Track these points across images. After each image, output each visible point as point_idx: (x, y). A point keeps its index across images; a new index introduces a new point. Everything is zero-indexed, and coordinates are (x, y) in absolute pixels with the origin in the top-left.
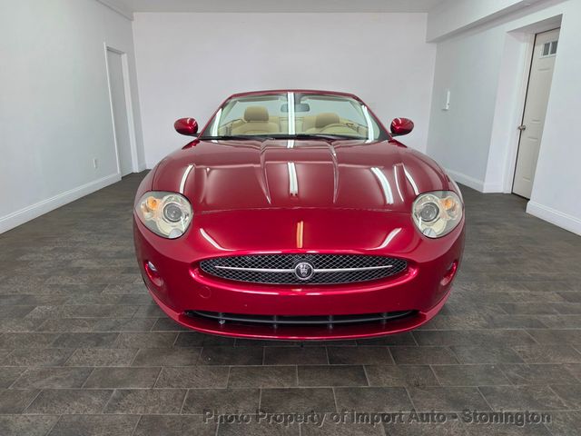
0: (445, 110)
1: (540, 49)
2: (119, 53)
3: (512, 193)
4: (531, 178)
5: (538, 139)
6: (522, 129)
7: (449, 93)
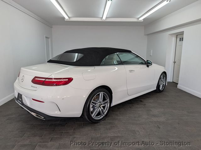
0: (151, 56)
1: (178, 39)
2: (48, 38)
3: (173, 82)
4: (178, 77)
5: (180, 65)
6: (175, 62)
7: (152, 51)
